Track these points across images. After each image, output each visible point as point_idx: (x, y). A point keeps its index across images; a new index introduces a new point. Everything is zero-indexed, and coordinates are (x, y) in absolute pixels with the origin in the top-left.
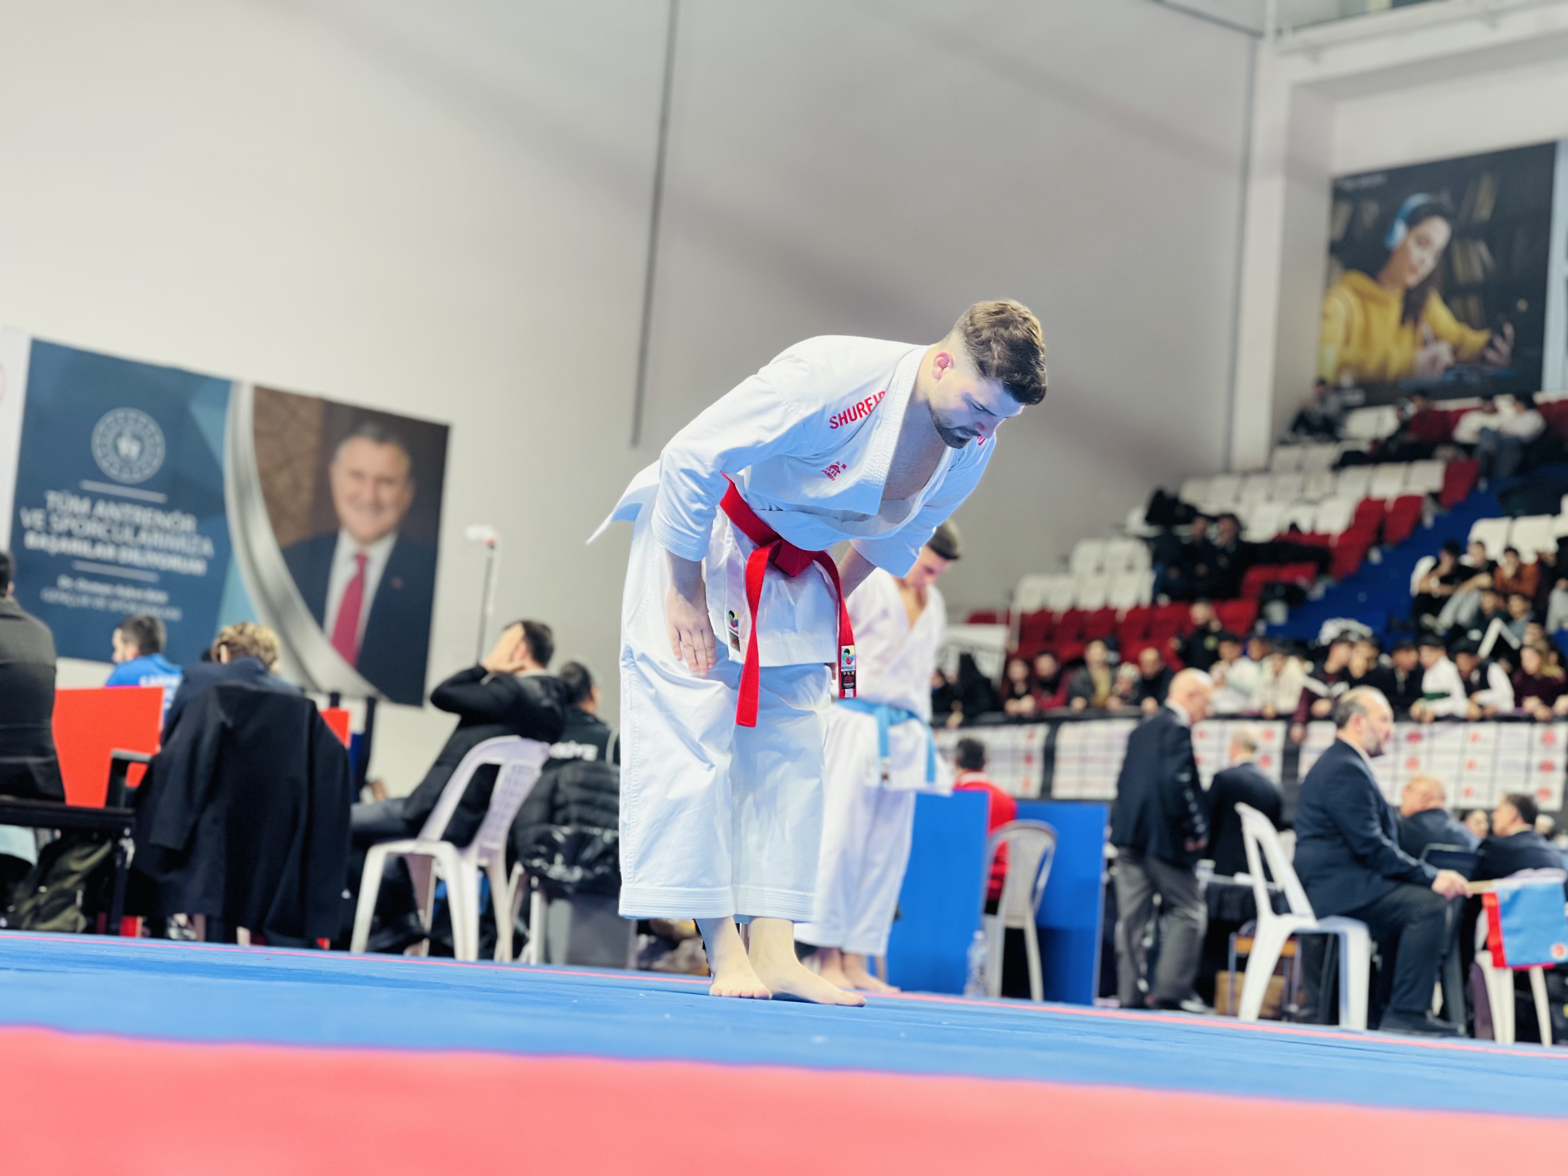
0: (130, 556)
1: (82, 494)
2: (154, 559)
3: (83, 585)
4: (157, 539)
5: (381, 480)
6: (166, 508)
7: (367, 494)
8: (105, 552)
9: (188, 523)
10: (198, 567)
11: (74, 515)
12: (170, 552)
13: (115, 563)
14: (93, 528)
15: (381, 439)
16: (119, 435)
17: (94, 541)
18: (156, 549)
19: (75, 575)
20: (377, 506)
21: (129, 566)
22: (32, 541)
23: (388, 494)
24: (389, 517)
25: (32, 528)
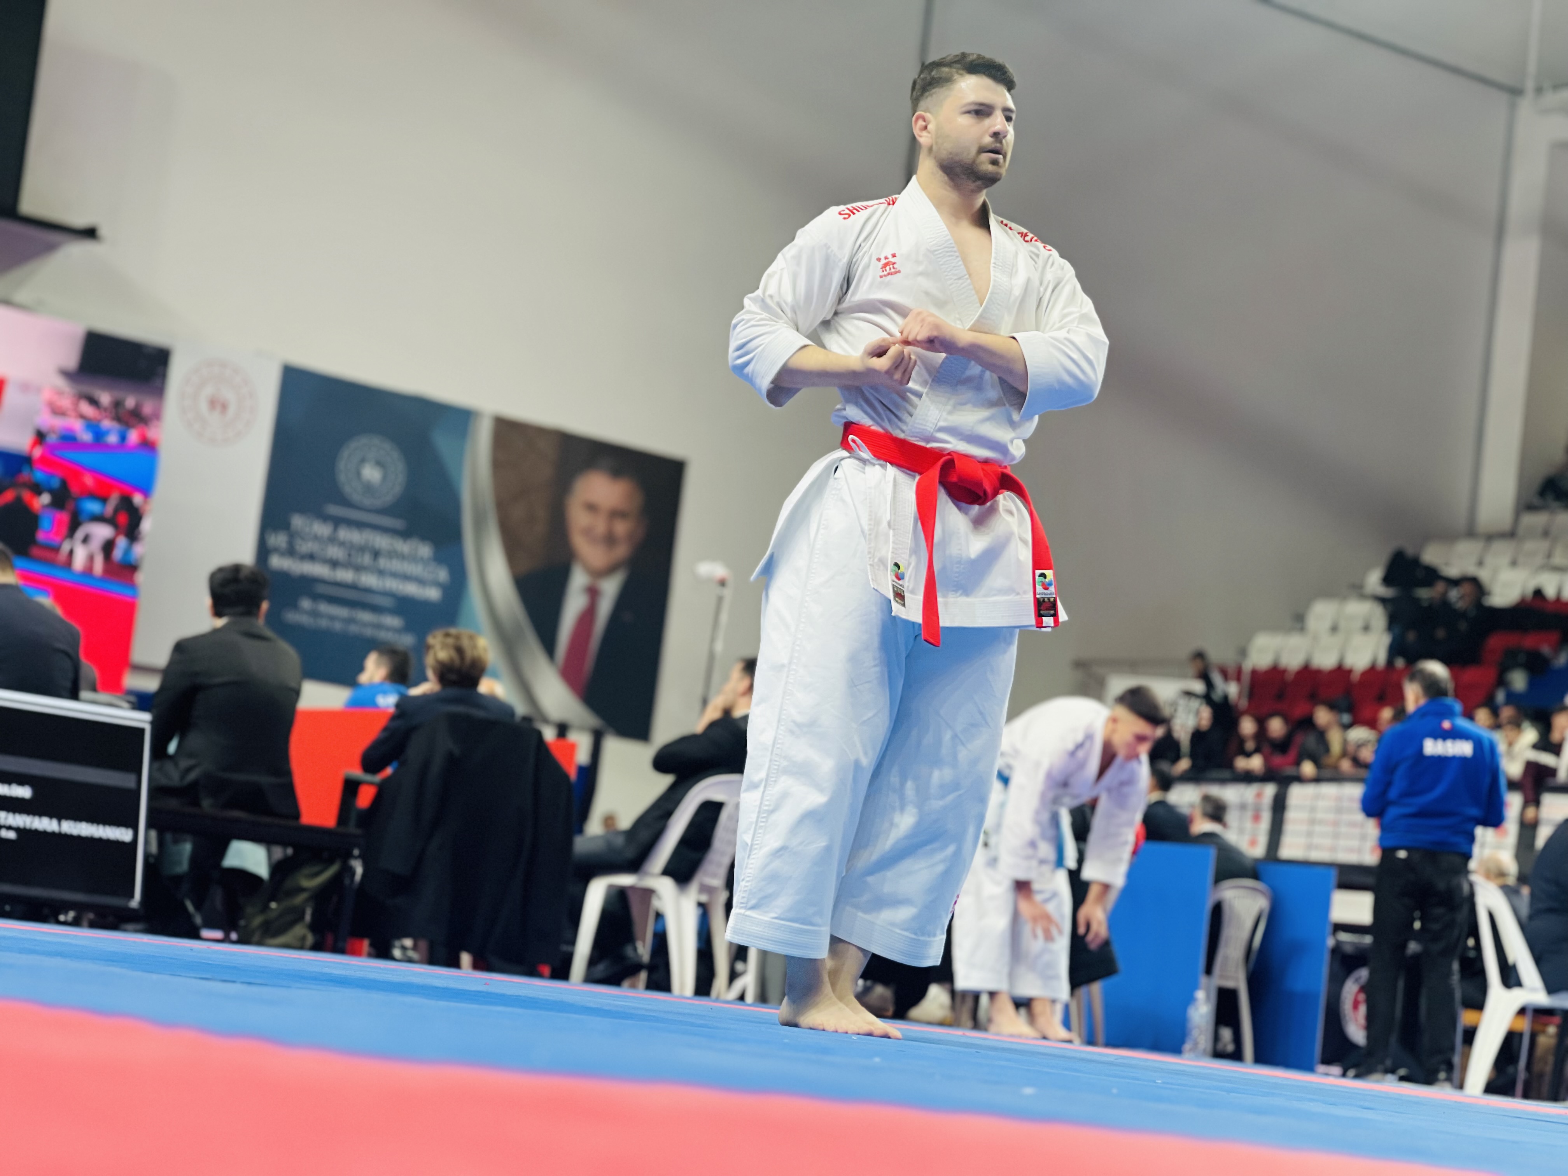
0: (369, 580)
1: (325, 518)
2: (391, 584)
3: (324, 608)
4: (396, 565)
5: (615, 514)
6: (405, 534)
7: (600, 526)
8: (345, 575)
9: (425, 550)
10: (433, 594)
11: (316, 538)
12: (406, 578)
13: (353, 587)
14: (334, 552)
15: (616, 473)
16: (363, 461)
17: (334, 564)
18: (394, 575)
19: (316, 597)
20: (610, 540)
21: (368, 590)
22: (277, 562)
23: (621, 528)
24: (622, 551)
25: (276, 550)
